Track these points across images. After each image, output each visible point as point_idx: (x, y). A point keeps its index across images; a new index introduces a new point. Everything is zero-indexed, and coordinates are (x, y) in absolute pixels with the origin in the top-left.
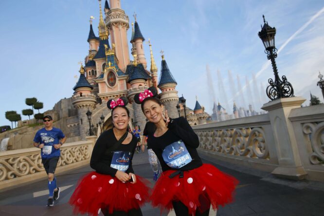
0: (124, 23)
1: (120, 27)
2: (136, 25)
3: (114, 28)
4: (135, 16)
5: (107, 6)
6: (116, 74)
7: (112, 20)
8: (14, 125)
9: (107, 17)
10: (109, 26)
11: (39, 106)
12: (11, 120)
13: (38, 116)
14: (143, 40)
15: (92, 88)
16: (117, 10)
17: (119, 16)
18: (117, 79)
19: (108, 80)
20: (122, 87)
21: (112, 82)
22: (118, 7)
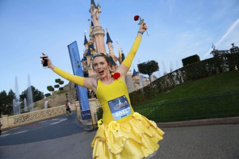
1: (99, 36)
2: (108, 34)
3: (96, 37)
4: (107, 29)
5: (92, 25)
7: (95, 33)
8: (51, 93)
9: (92, 31)
10: (94, 36)
11: (62, 83)
12: (50, 91)
13: (61, 89)
14: (112, 42)
16: (97, 27)
17: (98, 30)
22: (97, 25)
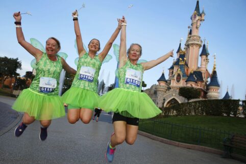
0: (197, 44)
1: (194, 46)
2: (204, 46)
3: (190, 47)
4: (205, 40)
5: (190, 33)
6: (182, 77)
7: (190, 43)
9: (188, 40)
10: (188, 46)
14: (207, 55)
15: (167, 82)
16: (194, 36)
17: (194, 40)
18: (181, 79)
19: (177, 78)
20: (183, 84)
21: (178, 80)
22: (196, 34)
